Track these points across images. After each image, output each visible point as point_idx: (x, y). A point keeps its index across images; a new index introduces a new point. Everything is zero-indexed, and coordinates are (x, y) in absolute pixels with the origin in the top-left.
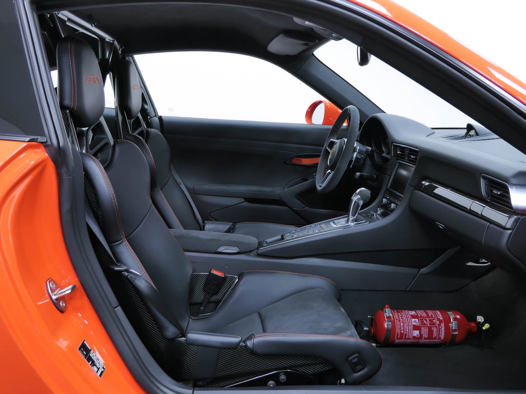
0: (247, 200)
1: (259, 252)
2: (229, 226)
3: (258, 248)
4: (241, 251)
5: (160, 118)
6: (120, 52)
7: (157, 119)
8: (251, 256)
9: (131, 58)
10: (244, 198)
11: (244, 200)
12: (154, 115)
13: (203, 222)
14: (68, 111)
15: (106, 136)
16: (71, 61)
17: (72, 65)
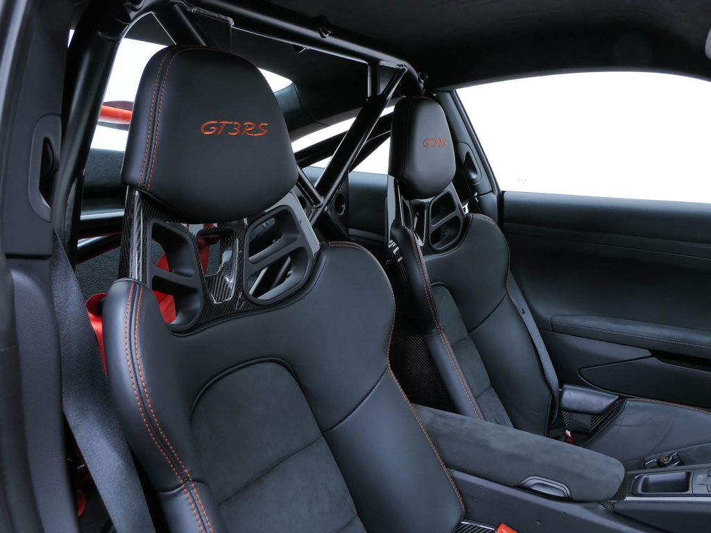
0: (656, 353)
1: (619, 506)
2: (611, 401)
3: (620, 495)
4: (575, 497)
5: (501, 195)
6: (422, 85)
7: (493, 198)
8: (598, 513)
9: (448, 95)
10: (650, 350)
11: (650, 354)
12: (491, 189)
13: (561, 385)
14: (137, 192)
15: (299, 236)
16: (159, 90)
17: (157, 100)
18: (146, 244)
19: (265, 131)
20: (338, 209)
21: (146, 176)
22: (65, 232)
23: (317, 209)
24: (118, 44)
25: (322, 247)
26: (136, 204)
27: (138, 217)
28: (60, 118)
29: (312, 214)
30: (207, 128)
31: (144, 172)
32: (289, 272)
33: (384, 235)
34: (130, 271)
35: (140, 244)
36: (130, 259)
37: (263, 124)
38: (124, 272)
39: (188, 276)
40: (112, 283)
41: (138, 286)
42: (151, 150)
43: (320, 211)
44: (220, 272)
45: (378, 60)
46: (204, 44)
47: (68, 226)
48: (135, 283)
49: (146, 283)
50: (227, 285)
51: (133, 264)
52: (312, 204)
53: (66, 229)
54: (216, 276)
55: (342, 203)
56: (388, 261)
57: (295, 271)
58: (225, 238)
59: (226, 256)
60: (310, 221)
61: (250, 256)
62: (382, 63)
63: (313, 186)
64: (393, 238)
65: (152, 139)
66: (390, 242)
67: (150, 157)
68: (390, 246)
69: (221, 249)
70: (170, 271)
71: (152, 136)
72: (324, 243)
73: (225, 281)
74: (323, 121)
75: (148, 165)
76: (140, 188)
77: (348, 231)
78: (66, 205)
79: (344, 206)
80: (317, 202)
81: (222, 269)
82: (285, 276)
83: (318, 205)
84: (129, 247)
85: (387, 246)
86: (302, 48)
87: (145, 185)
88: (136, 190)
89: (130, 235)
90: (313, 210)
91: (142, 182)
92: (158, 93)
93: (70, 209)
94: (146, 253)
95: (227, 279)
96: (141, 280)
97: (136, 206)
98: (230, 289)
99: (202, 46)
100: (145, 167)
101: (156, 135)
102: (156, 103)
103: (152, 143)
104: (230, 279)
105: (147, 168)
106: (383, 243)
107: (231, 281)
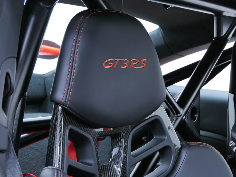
14: (60, 107)
15: (166, 138)
16: (77, 40)
17: (76, 46)
18: (64, 143)
19: (145, 65)
20: (193, 118)
21: (67, 97)
22: (13, 134)
23: (178, 117)
24: (52, 10)
25: (182, 146)
26: (59, 115)
27: (60, 124)
28: (16, 60)
29: (174, 121)
30: (107, 64)
31: (66, 94)
32: (158, 164)
33: (226, 136)
34: (54, 161)
35: (61, 143)
36: (54, 153)
37: (143, 60)
38: (49, 162)
39: (90, 165)
40: (42, 170)
41: (59, 172)
42: (70, 79)
43: (180, 119)
44: (111, 162)
45: (222, 12)
46: (106, 8)
47: (15, 129)
48: (58, 170)
49: (64, 170)
50: (115, 172)
51: (56, 156)
52: (174, 114)
53: (13, 131)
54: (108, 165)
55: (196, 113)
56: (229, 156)
57: (163, 162)
58: (115, 138)
59: (115, 151)
60: (173, 125)
61: (131, 151)
62: (224, 14)
63: (175, 100)
64: (233, 139)
65: (71, 72)
66: (231, 142)
67: (69, 84)
68: (230, 145)
69: (112, 145)
70: (78, 161)
71: (72, 70)
72: (184, 143)
73: (114, 169)
74: (180, 53)
75: (68, 89)
76: (63, 105)
77: (199, 133)
78: (14, 115)
79: (197, 115)
80: (178, 112)
81: (112, 160)
82: (155, 166)
83: (179, 115)
84: (54, 144)
85: (229, 145)
86: (168, 6)
87: (66, 103)
88: (59, 106)
89: (54, 137)
90: (175, 118)
91: (64, 100)
92: (76, 42)
93: (17, 118)
94: (64, 149)
95: (116, 168)
96: (60, 168)
97: (59, 116)
98: (117, 175)
99: (105, 10)
100: (66, 91)
101: (74, 69)
102: (75, 48)
103: (71, 74)
104: (117, 167)
105: (68, 91)
106: (225, 142)
107: (118, 169)
